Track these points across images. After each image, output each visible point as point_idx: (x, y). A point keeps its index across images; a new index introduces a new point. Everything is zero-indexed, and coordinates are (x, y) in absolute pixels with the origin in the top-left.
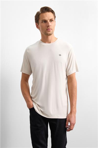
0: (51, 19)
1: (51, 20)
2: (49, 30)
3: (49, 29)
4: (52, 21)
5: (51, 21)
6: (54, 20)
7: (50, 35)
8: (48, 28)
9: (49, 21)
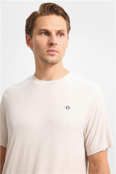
0: (59, 31)
1: (60, 33)
2: (52, 53)
3: (53, 51)
4: (61, 35)
5: (59, 35)
6: (66, 33)
7: (53, 64)
8: (50, 49)
9: (54, 34)
